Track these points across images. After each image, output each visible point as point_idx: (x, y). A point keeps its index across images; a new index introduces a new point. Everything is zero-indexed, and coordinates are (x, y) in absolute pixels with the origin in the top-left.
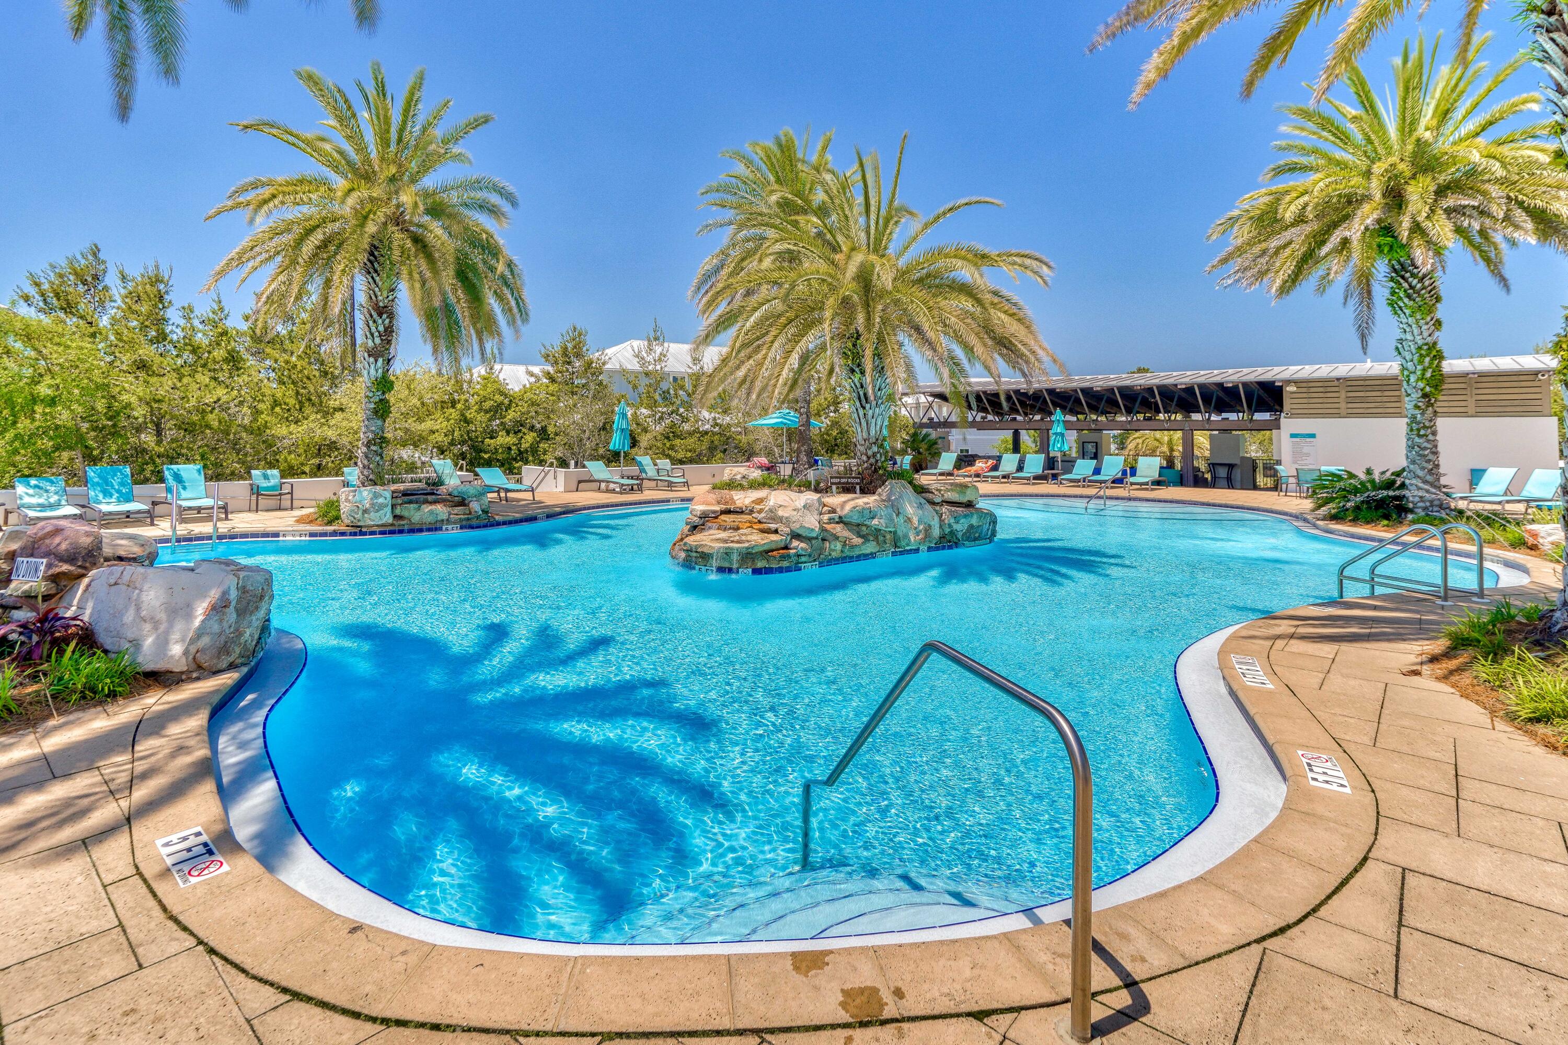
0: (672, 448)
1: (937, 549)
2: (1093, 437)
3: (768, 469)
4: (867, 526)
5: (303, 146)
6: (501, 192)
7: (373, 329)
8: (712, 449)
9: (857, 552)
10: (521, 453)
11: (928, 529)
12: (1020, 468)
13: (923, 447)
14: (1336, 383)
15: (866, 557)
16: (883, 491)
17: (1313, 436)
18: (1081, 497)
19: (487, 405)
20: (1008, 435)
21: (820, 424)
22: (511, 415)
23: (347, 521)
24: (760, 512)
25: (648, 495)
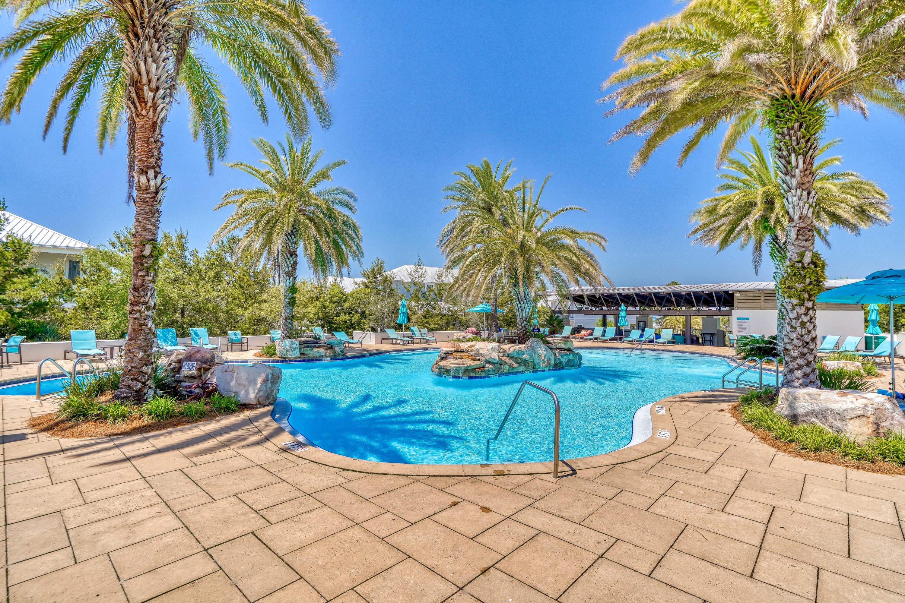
0: (427, 323)
1: (553, 370)
2: (643, 318)
3: (476, 334)
4: (521, 359)
5: (257, 174)
6: (348, 194)
7: (288, 263)
8: (448, 323)
9: (516, 370)
10: (352, 325)
11: (549, 360)
12: (603, 335)
13: (555, 323)
14: (758, 292)
15: (520, 373)
16: (529, 343)
17: (748, 319)
18: (629, 349)
19: (335, 299)
20: (600, 317)
21: (503, 311)
22: (347, 305)
23: (279, 356)
24: (472, 351)
25: (416, 346)
